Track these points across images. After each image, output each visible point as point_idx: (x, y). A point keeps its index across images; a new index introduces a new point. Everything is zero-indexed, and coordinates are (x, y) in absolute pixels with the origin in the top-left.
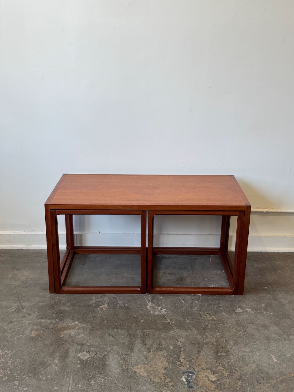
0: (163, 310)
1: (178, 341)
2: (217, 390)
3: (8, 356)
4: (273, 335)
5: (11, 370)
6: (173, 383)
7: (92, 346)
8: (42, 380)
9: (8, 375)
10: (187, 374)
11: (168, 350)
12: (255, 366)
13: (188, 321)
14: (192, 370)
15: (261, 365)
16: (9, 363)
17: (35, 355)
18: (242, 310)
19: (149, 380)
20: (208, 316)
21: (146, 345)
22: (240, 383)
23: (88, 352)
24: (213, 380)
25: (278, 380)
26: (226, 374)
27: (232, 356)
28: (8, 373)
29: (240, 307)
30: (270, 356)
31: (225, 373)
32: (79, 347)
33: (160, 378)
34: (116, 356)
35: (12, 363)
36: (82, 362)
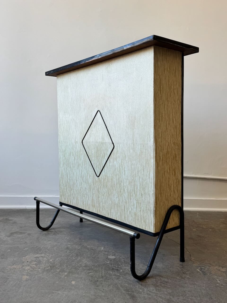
8: (78, 269)
9: (51, 267)
10: (200, 268)
14: (203, 265)
23: (114, 255)
24: (223, 271)
28: (50, 265)
32: (106, 253)
33: (178, 269)
35: (53, 260)
36: (111, 260)
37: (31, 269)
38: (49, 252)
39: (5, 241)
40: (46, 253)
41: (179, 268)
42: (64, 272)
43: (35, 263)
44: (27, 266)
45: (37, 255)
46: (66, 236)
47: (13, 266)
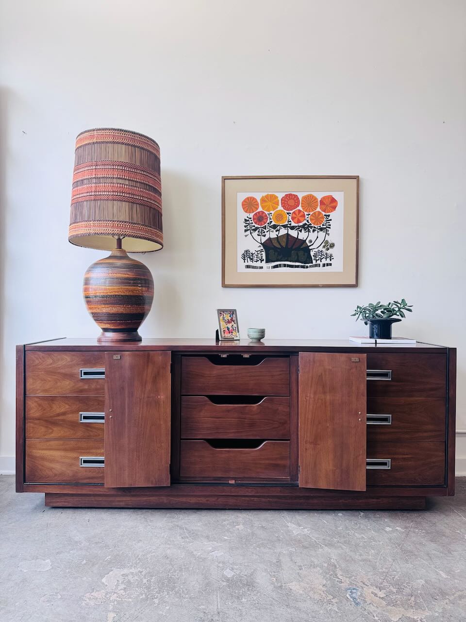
0: (306, 530)
1: (330, 559)
2: (389, 607)
3: (143, 573)
4: (434, 552)
5: (148, 588)
6: (337, 601)
7: (233, 564)
8: (184, 598)
9: (146, 594)
10: (350, 591)
11: (322, 567)
12: (423, 582)
13: (336, 540)
14: (354, 587)
15: (430, 581)
16: (145, 581)
17: (172, 573)
18: (391, 529)
19: (309, 597)
20: (356, 535)
21: (296, 563)
22: (413, 599)
23: (232, 569)
24: (382, 596)
25: (455, 595)
26: (395, 590)
27: (395, 572)
28: (144, 591)
29: (389, 526)
30: (436, 572)
31: (392, 589)
32: (221, 565)
33: (320, 594)
34: (264, 574)
35: (147, 581)
36: (228, 580)
37: (118, 599)
38: (141, 563)
39: (76, 542)
40: (138, 566)
41: (322, 593)
42: (164, 604)
43: (123, 586)
44: (113, 593)
45: (126, 571)
46: (163, 531)
47: (92, 594)
